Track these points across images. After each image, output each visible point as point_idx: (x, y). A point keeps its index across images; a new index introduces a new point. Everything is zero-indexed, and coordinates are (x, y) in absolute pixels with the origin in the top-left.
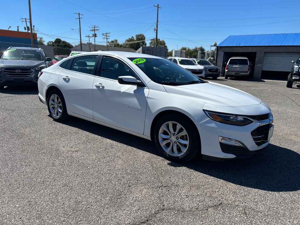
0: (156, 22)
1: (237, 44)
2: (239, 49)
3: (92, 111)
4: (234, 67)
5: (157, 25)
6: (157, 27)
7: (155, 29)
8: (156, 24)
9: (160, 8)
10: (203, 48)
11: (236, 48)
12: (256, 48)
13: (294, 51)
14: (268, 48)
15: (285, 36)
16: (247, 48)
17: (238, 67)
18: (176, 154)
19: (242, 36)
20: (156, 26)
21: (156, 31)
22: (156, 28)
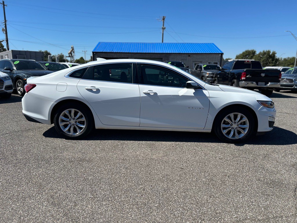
0: (4, 21)
1: (110, 50)
2: (113, 54)
3: (138, 119)
4: (117, 72)
5: (6, 25)
6: (6, 27)
7: (3, 30)
8: (4, 24)
9: (7, 6)
10: (48, 52)
11: (111, 54)
12: (128, 54)
13: (156, 57)
14: (137, 54)
15: (145, 44)
16: (121, 54)
17: (120, 72)
18: (237, 137)
19: (111, 43)
20: (4, 26)
21: (4, 32)
22: (4, 28)
